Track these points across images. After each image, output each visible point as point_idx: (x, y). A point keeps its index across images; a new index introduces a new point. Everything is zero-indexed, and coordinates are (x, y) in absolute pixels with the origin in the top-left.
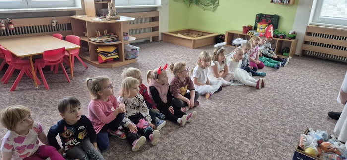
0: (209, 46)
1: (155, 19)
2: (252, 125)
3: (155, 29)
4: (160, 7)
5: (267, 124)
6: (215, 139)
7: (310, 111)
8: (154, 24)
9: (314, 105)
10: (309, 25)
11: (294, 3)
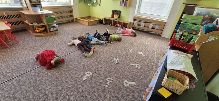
0: (96, 24)
1: (71, 12)
2: (93, 66)
3: (72, 16)
4: (73, 6)
5: (100, 65)
6: (70, 76)
7: (122, 57)
8: (71, 14)
9: (125, 54)
10: (135, 16)
11: (129, 6)
